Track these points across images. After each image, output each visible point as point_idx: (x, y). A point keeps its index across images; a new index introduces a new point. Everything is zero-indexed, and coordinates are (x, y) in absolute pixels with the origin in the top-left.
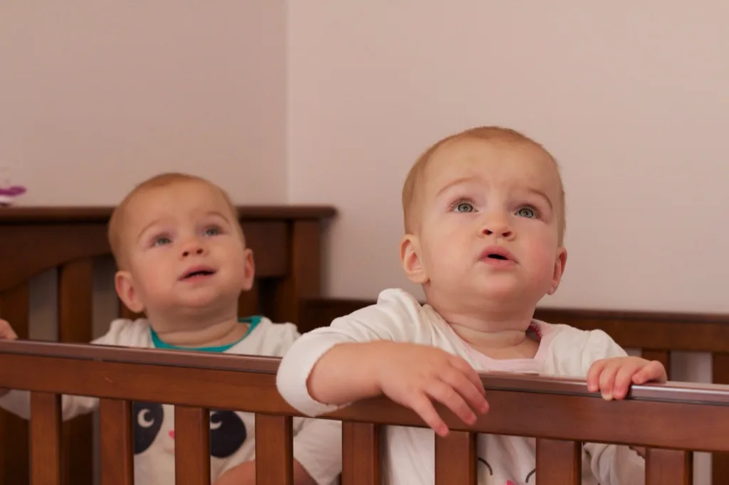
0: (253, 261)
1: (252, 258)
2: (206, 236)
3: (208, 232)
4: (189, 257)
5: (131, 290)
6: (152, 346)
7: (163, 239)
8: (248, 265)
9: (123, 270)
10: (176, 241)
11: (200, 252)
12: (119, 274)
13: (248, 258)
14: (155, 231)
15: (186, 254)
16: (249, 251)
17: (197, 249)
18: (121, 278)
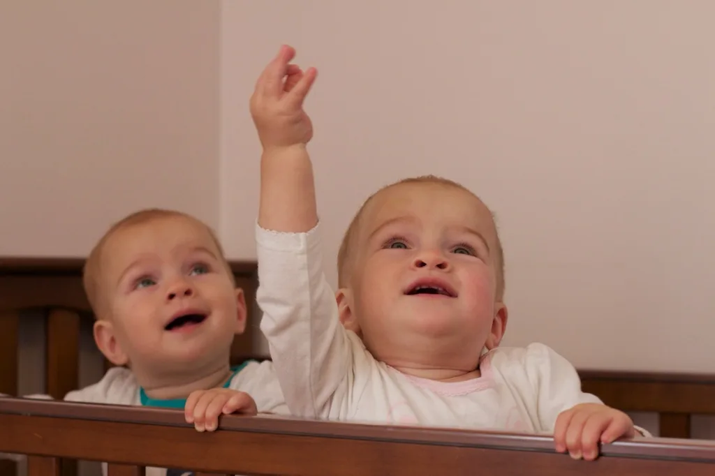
0: (244, 301)
1: (243, 298)
2: (194, 274)
3: (195, 270)
4: (175, 300)
5: (113, 340)
6: (138, 403)
7: (147, 281)
8: (240, 306)
9: (103, 319)
10: (160, 283)
11: (188, 293)
12: (97, 324)
13: (239, 297)
14: (136, 272)
15: (172, 296)
16: (240, 290)
17: (185, 290)
18: (100, 327)
